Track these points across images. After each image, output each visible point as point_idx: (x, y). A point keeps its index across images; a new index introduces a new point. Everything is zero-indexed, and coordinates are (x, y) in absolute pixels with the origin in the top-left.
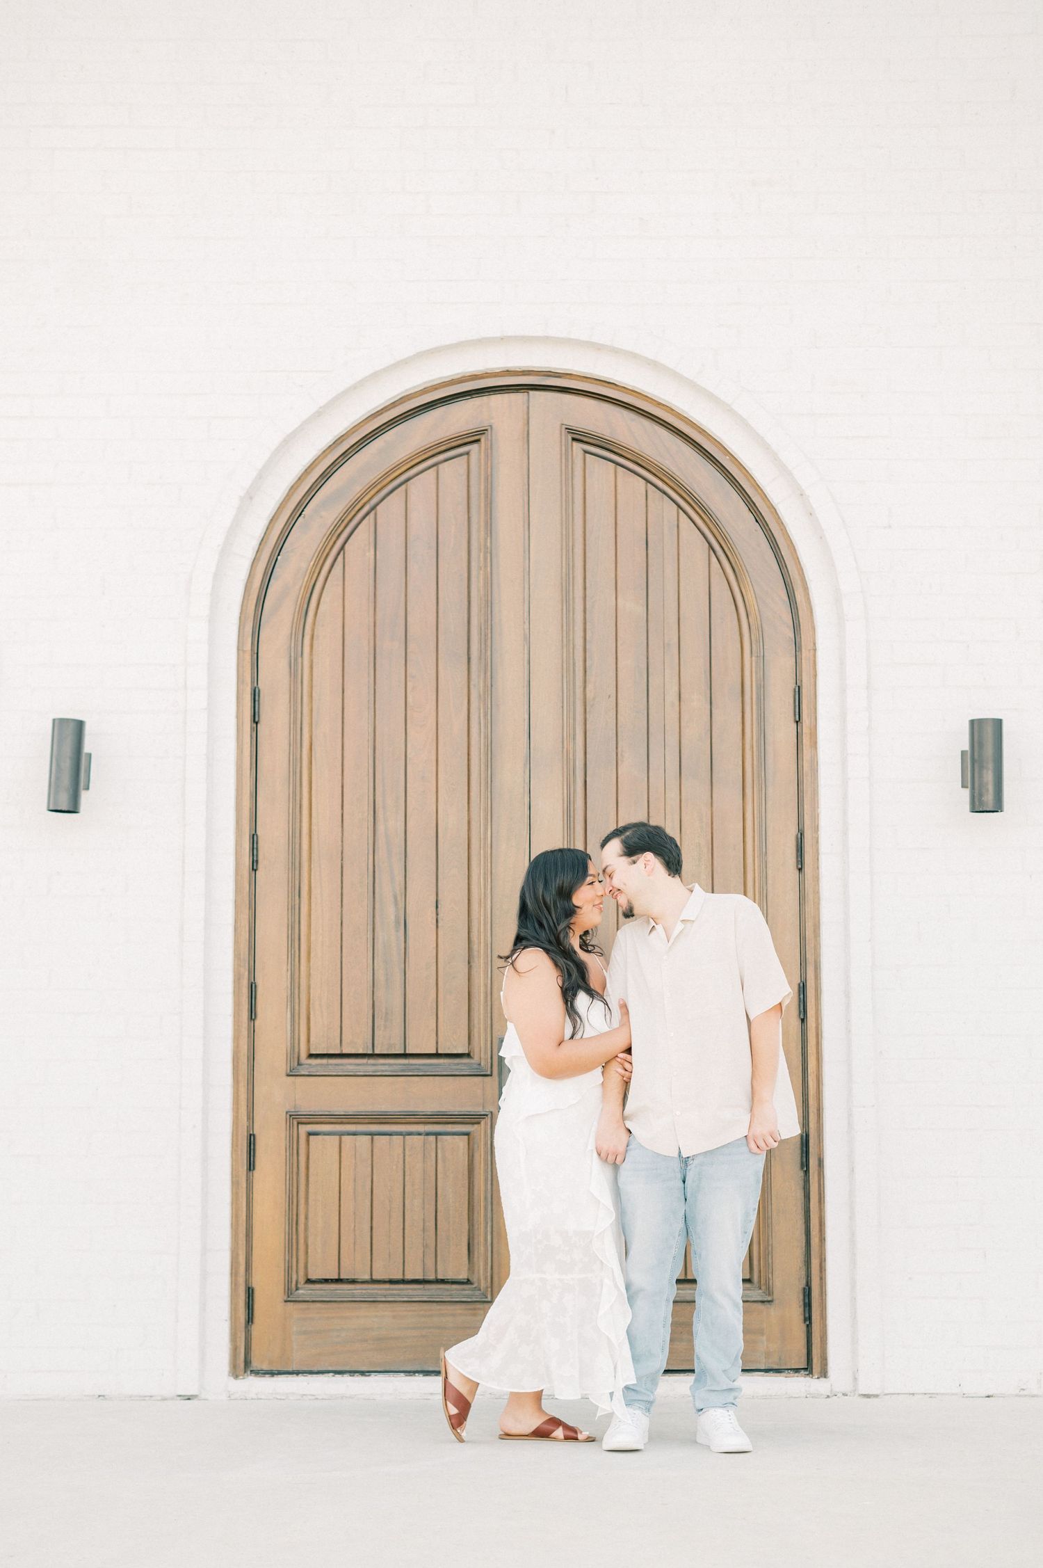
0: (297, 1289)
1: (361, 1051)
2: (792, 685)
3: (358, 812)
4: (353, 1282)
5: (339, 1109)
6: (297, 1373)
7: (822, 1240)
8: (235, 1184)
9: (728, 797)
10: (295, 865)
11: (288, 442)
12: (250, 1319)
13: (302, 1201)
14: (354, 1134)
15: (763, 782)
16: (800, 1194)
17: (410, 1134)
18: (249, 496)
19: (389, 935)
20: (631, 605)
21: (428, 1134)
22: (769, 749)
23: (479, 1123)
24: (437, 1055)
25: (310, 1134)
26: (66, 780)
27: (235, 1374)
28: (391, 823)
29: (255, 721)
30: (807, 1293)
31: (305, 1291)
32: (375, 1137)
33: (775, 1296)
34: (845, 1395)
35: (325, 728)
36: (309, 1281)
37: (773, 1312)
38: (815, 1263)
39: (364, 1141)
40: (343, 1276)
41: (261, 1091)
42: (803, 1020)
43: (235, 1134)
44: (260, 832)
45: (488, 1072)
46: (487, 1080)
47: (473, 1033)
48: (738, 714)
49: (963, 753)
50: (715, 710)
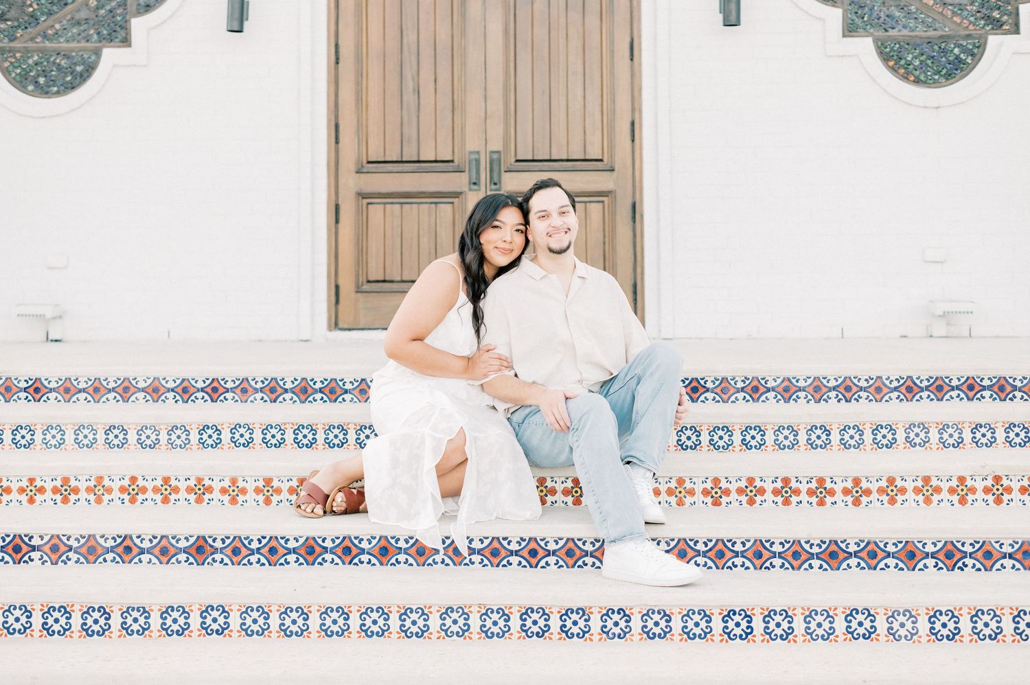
0: (362, 285)
1: (395, 159)
3: (392, 32)
4: (392, 282)
5: (384, 190)
6: (363, 329)
7: (643, 258)
8: (329, 229)
9: (593, 21)
10: (359, 59)
12: (337, 302)
13: (365, 239)
15: (612, 12)
16: (630, 234)
17: (422, 203)
19: (409, 97)
21: (431, 203)
23: (458, 197)
24: (436, 161)
25: (368, 204)
26: (237, 14)
27: (330, 329)
28: (410, 37)
30: (635, 286)
31: (366, 287)
32: (404, 205)
36: (369, 281)
38: (639, 270)
39: (398, 206)
40: (387, 279)
41: (342, 181)
42: (633, 141)
43: (328, 203)
44: (340, 43)
45: (464, 170)
46: (462, 174)
47: (456, 149)
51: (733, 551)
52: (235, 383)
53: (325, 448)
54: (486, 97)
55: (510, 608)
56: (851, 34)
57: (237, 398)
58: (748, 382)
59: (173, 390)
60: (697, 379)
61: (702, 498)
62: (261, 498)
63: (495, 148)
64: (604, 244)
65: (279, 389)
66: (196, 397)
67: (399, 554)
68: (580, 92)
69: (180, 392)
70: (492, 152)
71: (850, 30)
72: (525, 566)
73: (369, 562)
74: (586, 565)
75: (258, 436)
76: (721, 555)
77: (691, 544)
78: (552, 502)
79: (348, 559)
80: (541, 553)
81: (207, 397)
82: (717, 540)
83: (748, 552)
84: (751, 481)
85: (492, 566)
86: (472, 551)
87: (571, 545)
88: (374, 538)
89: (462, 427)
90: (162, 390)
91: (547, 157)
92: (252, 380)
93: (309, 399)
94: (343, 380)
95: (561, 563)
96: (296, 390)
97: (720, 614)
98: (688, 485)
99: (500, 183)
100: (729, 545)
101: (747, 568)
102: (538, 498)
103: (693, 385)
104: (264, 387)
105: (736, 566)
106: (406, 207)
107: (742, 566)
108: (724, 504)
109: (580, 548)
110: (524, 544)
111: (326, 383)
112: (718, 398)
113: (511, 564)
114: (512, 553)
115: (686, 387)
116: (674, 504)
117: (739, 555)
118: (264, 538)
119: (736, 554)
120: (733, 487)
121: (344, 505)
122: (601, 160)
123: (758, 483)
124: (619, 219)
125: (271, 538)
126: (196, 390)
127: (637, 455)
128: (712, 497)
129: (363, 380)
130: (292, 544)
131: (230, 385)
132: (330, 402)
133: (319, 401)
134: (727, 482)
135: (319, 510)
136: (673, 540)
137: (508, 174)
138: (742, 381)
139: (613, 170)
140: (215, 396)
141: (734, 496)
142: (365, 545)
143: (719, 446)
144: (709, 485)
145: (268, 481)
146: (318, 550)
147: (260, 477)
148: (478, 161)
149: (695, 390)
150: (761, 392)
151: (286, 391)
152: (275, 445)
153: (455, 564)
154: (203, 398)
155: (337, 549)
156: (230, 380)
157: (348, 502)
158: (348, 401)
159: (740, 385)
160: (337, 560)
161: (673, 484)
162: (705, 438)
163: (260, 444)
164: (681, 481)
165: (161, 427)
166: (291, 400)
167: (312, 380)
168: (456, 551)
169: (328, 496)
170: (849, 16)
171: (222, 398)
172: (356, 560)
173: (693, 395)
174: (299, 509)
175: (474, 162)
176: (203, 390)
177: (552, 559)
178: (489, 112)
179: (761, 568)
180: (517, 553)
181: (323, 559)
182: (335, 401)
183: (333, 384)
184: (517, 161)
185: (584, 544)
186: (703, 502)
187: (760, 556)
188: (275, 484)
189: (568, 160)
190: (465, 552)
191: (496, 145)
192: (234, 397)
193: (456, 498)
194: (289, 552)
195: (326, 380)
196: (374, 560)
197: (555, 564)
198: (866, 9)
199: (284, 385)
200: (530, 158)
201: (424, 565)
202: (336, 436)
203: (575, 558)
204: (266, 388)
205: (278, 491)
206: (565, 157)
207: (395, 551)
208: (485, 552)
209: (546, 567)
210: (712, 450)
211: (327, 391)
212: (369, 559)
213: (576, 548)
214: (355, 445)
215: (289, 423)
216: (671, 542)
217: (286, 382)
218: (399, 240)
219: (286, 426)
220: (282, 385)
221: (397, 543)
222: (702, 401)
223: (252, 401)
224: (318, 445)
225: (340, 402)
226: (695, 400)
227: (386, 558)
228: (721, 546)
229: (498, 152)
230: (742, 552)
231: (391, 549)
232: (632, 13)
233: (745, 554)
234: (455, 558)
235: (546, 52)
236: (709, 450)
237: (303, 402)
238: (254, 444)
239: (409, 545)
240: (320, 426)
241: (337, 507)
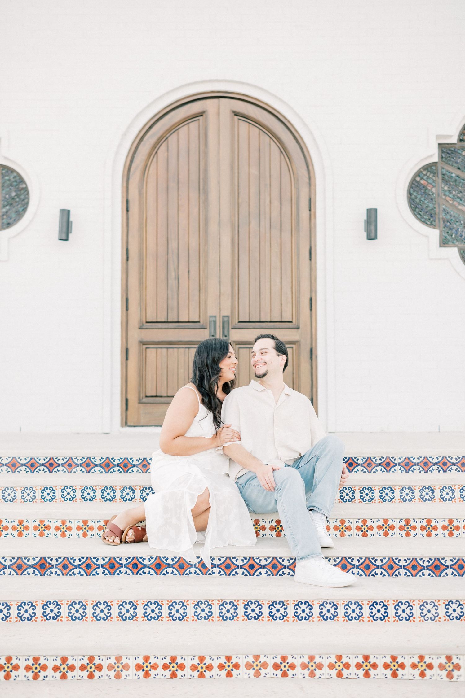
0: (142, 399)
1: (163, 321)
2: (308, 198)
3: (162, 241)
4: (161, 397)
5: (156, 340)
6: (143, 426)
7: (317, 381)
8: (122, 364)
9: (286, 236)
10: (141, 259)
11: (138, 116)
12: (127, 409)
13: (144, 370)
14: (161, 348)
15: (298, 231)
16: (309, 367)
17: (180, 348)
18: (125, 134)
19: (172, 282)
20: (254, 171)
21: (186, 348)
22: (300, 219)
24: (189, 322)
25: (147, 348)
26: (65, 229)
27: (122, 426)
28: (173, 245)
29: (128, 211)
31: (145, 400)
32: (169, 349)
35: (151, 213)
36: (146, 397)
38: (314, 390)
39: (165, 350)
40: (158, 395)
41: (130, 334)
42: (311, 310)
43: (122, 348)
44: (129, 248)
45: (206, 327)
46: (205, 330)
47: (201, 314)
48: (290, 208)
49: (365, 220)
50: (282, 207)
51: (375, 565)
52: (64, 461)
53: (120, 502)
54: (220, 282)
55: (238, 601)
56: (444, 245)
57: (65, 470)
58: (383, 460)
59: (25, 465)
60: (352, 458)
61: (356, 532)
62: (81, 533)
63: (226, 314)
64: (293, 374)
66: (39, 469)
67: (168, 567)
68: (278, 280)
69: (29, 466)
70: (224, 316)
71: (444, 243)
72: (246, 575)
73: (149, 573)
74: (284, 574)
75: (78, 494)
76: (368, 567)
77: (350, 560)
78: (263, 535)
79: (136, 571)
80: (257, 566)
81: (46, 469)
82: (366, 558)
83: (385, 566)
84: (386, 521)
85: (226, 575)
86: (214, 566)
87: (275, 561)
88: (152, 558)
89: (207, 488)
90: (18, 465)
91: (258, 320)
92: (75, 459)
93: (110, 471)
94: (132, 458)
95: (269, 573)
96: (103, 465)
97: (368, 604)
98: (347, 524)
99: (229, 335)
100: (373, 561)
101: (384, 575)
102: (254, 532)
103: (349, 461)
104: (82, 463)
105: (377, 574)
106: (170, 350)
107: (381, 574)
108: (369, 536)
109: (280, 563)
110: (246, 561)
111: (121, 460)
112: (365, 470)
113: (238, 574)
114: (238, 567)
115: (345, 463)
116: (338, 535)
117: (379, 567)
118: (83, 558)
119: (377, 567)
120: (375, 525)
121: (133, 537)
122: (291, 322)
123: (390, 523)
124: (302, 358)
125: (87, 558)
126: (39, 465)
127: (316, 506)
128: (362, 531)
129: (144, 459)
130: (100, 562)
131: (61, 462)
132: (124, 472)
133: (117, 472)
134: (371, 522)
135: (117, 540)
136: (338, 558)
137: (234, 330)
138: (380, 459)
139: (299, 328)
140: (51, 469)
141: (375, 530)
142: (146, 562)
143: (366, 500)
144: (360, 524)
146: (117, 565)
147: (80, 519)
148: (215, 322)
149: (351, 465)
150: (391, 466)
151: (96, 465)
153: (203, 574)
154: (44, 470)
155: (129, 565)
156: (61, 458)
157: (136, 535)
158: (135, 472)
159: (379, 462)
160: (129, 572)
161: (338, 523)
162: (357, 495)
163: (80, 499)
164: (343, 522)
165: (17, 488)
166: (99, 471)
167: (112, 459)
168: (204, 566)
169: (123, 532)
170: (443, 234)
171: (56, 470)
172: (141, 572)
174: (104, 540)
175: (213, 323)
176: (44, 465)
177: (263, 571)
178: (222, 291)
179: (392, 575)
180: (241, 567)
181: (120, 571)
182: (127, 471)
183: (126, 461)
184: (240, 322)
185: (283, 561)
186: (356, 534)
187: (391, 568)
188: (90, 524)
189: (271, 322)
190: (209, 566)
191: (226, 312)
192: (63, 469)
193: (203, 532)
194: (99, 567)
195: (121, 459)
196: (152, 572)
197: (265, 574)
198: (454, 230)
199: (95, 462)
200: (248, 320)
201: (183, 575)
202: (128, 494)
203: (278, 570)
204: (84, 464)
205: (92, 528)
206: (269, 320)
207: (165, 566)
208: (221, 566)
209: (259, 576)
210: (362, 502)
211: (122, 466)
212: (149, 571)
213: (278, 564)
214: (140, 499)
215: (98, 486)
216: (337, 559)
217: (96, 460)
218: (166, 371)
219: (96, 488)
220: (94, 462)
221: (167, 561)
222: (355, 472)
223: (74, 472)
224: (116, 499)
225: (130, 472)
226: (351, 471)
227: (160, 571)
228: (367, 562)
229: (228, 316)
230: (381, 565)
231: (163, 565)
232: (310, 231)
233: (382, 567)
234: (203, 570)
235: (257, 255)
236: (360, 502)
237: (107, 473)
238: (76, 499)
239: (174, 562)
240: (118, 488)
241: (129, 539)
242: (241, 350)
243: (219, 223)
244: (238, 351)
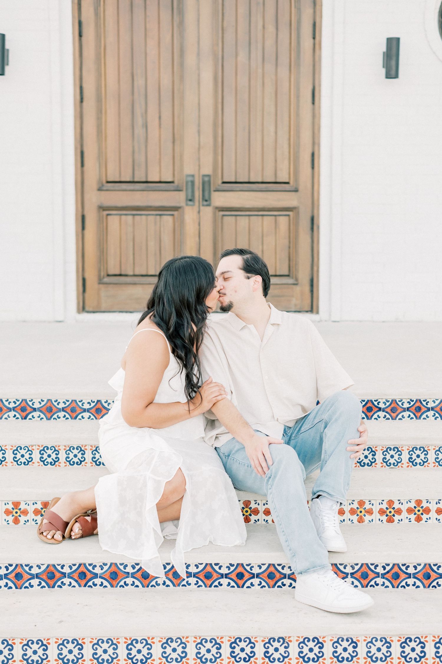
0: (104, 278)
1: (128, 180)
2: (312, 23)
3: (126, 77)
4: (126, 275)
5: (120, 204)
6: (104, 312)
7: (318, 259)
8: (77, 234)
9: (284, 72)
10: (99, 99)
12: (84, 291)
13: (105, 241)
15: (298, 66)
16: (309, 240)
17: (149, 215)
19: (139, 131)
21: (157, 215)
22: (302, 50)
23: (177, 211)
24: (160, 182)
25: (108, 215)
27: (79, 312)
28: (140, 83)
30: (312, 281)
31: (106, 280)
32: (135, 216)
33: (300, 281)
34: (326, 321)
35: (111, 39)
36: (108, 275)
37: (298, 289)
38: (315, 268)
39: (130, 218)
40: (123, 273)
41: (87, 197)
42: (313, 168)
43: (77, 215)
44: (84, 85)
45: (181, 189)
46: (181, 192)
47: (176, 173)
48: (288, 37)
49: (384, 53)
50: (279, 33)
51: (406, 573)
53: (66, 466)
54: (199, 132)
55: (222, 638)
58: (412, 403)
60: (371, 401)
61: (378, 516)
62: (10, 518)
63: (206, 173)
64: (289, 247)
65: (29, 408)
67: (127, 577)
68: (272, 129)
70: (204, 176)
72: (233, 587)
73: (102, 585)
74: (284, 585)
75: (9, 456)
76: (396, 576)
77: (372, 567)
78: (255, 521)
79: (83, 582)
80: (247, 576)
82: (394, 565)
83: (419, 574)
84: (419, 502)
85: (206, 586)
86: (189, 575)
87: (272, 569)
88: (106, 565)
89: (180, 468)
91: (247, 180)
92: (6, 401)
93: (54, 417)
94: (82, 401)
95: (264, 584)
96: (43, 409)
97: (399, 641)
98: (367, 506)
99: (210, 200)
100: (404, 568)
101: (418, 587)
103: (368, 405)
104: (16, 407)
105: (408, 585)
106: (137, 218)
107: (414, 585)
108: (396, 521)
109: (279, 572)
110: (232, 568)
111: (68, 403)
112: (388, 416)
113: (221, 585)
114: (222, 576)
116: (355, 521)
117: (412, 576)
118: (11, 565)
119: (409, 576)
120: (404, 508)
121: (81, 532)
122: (288, 183)
123: (425, 504)
124: (301, 228)
125: (17, 565)
127: (327, 490)
128: (387, 515)
129: (98, 401)
130: (35, 571)
132: (72, 419)
133: (62, 418)
134: (399, 503)
135: (58, 536)
136: (357, 564)
137: (217, 193)
138: (408, 402)
139: (297, 191)
141: (405, 514)
142: (98, 570)
143: (390, 463)
144: (384, 506)
145: (16, 505)
146: (58, 575)
147: (9, 501)
148: (193, 182)
149: (369, 409)
150: (422, 411)
151: (35, 410)
152: (24, 463)
153: (174, 585)
155: (74, 574)
157: (83, 529)
158: (86, 418)
159: (406, 405)
160: (74, 583)
161: (355, 505)
162: (379, 457)
163: (12, 462)
164: (361, 503)
166: (39, 417)
167: (56, 401)
168: (176, 575)
169: (67, 524)
172: (90, 583)
173: (369, 414)
174: (41, 535)
175: (190, 184)
177: (256, 581)
178: (202, 144)
179: (429, 587)
180: (226, 576)
181: (62, 582)
182: (76, 418)
183: (74, 405)
184: (224, 183)
185: (283, 568)
186: (379, 520)
187: (428, 577)
188: (23, 506)
189: (263, 183)
190: (183, 575)
191: (207, 170)
193: (176, 522)
194: (33, 577)
195: (68, 401)
196: (105, 583)
197: (259, 585)
199: (33, 405)
200: (233, 180)
201: (148, 587)
202: (75, 456)
203: (275, 580)
204: (18, 408)
205: (25, 512)
206: (260, 180)
207: (124, 575)
208: (200, 575)
209: (250, 587)
210: (385, 467)
211: (69, 410)
212: (102, 582)
213: (276, 572)
214: (91, 463)
215: (35, 445)
216: (355, 566)
217: (34, 402)
218: (131, 244)
219: (32, 448)
220: (31, 405)
221: (125, 569)
222: (375, 419)
223: (6, 418)
224: (60, 463)
225: (80, 419)
226: (370, 417)
227: (116, 581)
228: (396, 569)
229: (209, 176)
230: (414, 574)
231: (120, 574)
232: (314, 66)
233: (416, 576)
234: (175, 581)
235: (246, 96)
236: (382, 467)
237: (49, 419)
238: (7, 463)
239: (136, 570)
240: (62, 448)
241: (75, 535)
242: (225, 218)
243: (198, 54)
244: (222, 219)
